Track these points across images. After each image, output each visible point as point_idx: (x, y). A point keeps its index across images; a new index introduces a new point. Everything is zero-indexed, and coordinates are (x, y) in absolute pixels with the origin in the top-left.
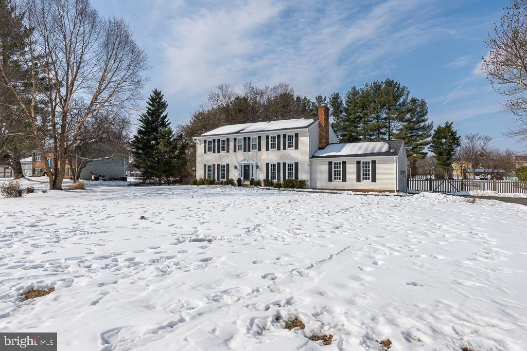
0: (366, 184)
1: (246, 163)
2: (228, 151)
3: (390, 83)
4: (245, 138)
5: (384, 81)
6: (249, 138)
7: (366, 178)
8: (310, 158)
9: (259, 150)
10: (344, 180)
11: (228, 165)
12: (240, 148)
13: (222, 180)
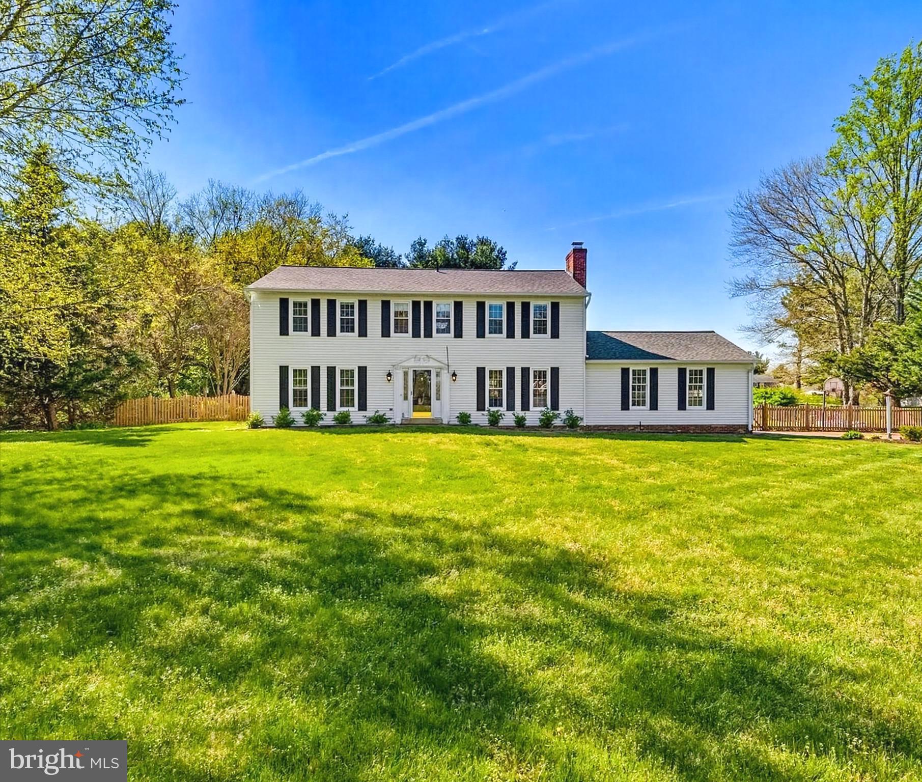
0: (697, 414)
1: (422, 365)
2: (363, 333)
4: (416, 305)
6: (428, 305)
7: (695, 401)
8: (586, 358)
9: (459, 334)
10: (654, 406)
11: (363, 371)
12: (401, 328)
13: (345, 409)
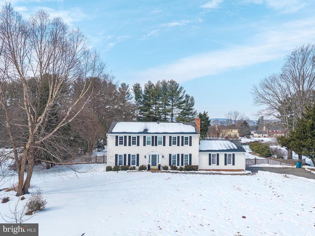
0: (230, 166)
1: (154, 153)
2: (138, 145)
3: (172, 82)
4: (153, 137)
5: (170, 81)
6: (156, 137)
7: (229, 163)
8: (199, 151)
9: (164, 145)
10: (218, 164)
11: (138, 155)
12: (149, 143)
13: (133, 166)
